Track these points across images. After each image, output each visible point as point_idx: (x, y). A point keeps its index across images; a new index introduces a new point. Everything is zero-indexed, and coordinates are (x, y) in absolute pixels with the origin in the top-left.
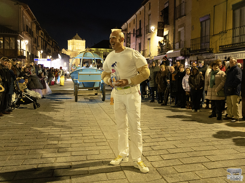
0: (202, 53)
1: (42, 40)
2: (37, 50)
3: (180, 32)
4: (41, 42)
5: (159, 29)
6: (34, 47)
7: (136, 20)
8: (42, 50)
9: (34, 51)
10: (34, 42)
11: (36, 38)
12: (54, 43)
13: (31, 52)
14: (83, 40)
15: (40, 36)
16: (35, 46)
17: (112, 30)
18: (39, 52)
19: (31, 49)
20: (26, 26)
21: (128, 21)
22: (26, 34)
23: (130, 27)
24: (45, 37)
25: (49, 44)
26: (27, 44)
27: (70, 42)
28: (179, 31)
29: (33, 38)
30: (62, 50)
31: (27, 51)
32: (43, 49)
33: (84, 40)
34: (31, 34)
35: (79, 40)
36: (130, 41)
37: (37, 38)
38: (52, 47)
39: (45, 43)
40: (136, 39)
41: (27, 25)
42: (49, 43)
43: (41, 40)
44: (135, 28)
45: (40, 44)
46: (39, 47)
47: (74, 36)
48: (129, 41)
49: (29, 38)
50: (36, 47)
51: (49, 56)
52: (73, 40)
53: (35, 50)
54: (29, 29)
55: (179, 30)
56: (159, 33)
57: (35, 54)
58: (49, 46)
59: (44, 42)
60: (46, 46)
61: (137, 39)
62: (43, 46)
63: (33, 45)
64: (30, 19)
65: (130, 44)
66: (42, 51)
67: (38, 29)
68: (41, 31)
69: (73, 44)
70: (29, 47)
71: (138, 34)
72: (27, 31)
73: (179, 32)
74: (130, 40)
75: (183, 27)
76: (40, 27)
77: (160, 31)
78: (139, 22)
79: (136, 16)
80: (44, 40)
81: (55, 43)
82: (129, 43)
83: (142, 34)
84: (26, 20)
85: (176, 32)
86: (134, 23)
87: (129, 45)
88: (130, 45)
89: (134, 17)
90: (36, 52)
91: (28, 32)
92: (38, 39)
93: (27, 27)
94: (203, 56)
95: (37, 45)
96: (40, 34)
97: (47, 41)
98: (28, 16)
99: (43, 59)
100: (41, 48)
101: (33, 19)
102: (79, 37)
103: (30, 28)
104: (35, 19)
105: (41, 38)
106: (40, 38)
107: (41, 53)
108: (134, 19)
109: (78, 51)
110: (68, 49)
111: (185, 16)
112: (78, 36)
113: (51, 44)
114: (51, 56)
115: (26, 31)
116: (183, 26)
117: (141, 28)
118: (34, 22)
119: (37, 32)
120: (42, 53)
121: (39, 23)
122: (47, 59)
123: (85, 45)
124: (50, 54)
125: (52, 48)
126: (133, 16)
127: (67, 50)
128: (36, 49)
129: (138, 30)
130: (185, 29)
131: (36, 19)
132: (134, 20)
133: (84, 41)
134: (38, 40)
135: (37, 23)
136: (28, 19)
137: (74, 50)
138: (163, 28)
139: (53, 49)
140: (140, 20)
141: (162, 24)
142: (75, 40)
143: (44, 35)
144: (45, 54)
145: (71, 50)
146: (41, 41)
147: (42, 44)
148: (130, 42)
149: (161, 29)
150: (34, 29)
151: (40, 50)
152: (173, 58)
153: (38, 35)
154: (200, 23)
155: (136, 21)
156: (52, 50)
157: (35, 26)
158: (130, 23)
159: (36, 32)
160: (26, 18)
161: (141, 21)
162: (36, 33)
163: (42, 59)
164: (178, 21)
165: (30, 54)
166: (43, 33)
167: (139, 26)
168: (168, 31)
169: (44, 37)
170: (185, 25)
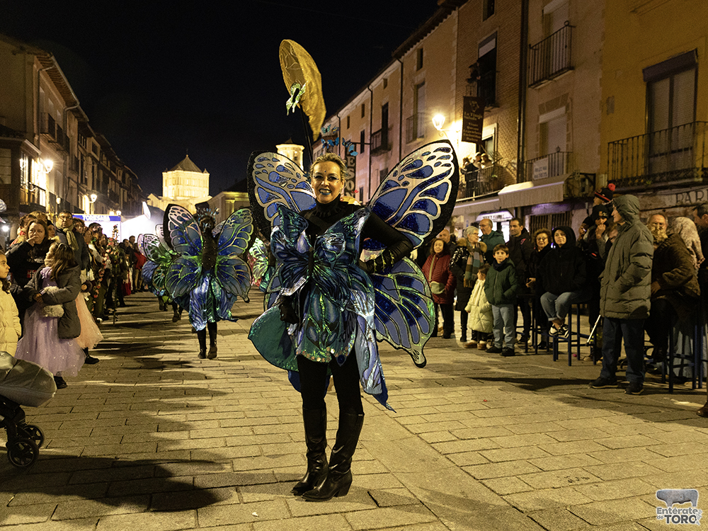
0: (656, 190)
1: (95, 166)
2: (80, 191)
3: (544, 125)
4: (91, 169)
5: (467, 118)
6: (72, 183)
7: (368, 107)
8: (95, 193)
9: (72, 193)
10: (72, 170)
11: (76, 159)
12: (127, 176)
13: (63, 196)
14: (203, 172)
15: (90, 155)
16: (75, 179)
17: (277, 146)
18: (85, 198)
19: (63, 190)
20: (47, 118)
21: (341, 113)
22: (49, 142)
23: (348, 127)
24: (105, 158)
25: (115, 177)
26: (50, 170)
27: (168, 177)
28: (540, 122)
29: (68, 157)
30: (149, 197)
31: (50, 193)
32: (98, 190)
33: (205, 171)
34: (61, 144)
35: (192, 172)
36: (353, 165)
37: (80, 159)
38: (121, 186)
39: (104, 175)
40: (370, 159)
41: (50, 117)
42: (115, 175)
43: (93, 163)
44: (365, 128)
45: (89, 176)
46: (86, 184)
47: (178, 163)
48: (351, 164)
49: (56, 155)
50: (77, 183)
51: (115, 212)
52: (176, 171)
53: (75, 191)
54: (56, 128)
55: (543, 119)
56: (471, 130)
57: (74, 204)
58: (114, 182)
59: (101, 172)
60: (106, 182)
61: (373, 158)
62: (98, 182)
63: (69, 178)
64: (61, 103)
65: (355, 172)
66: (94, 197)
67: (83, 132)
68: (91, 141)
69: (177, 182)
70: (55, 180)
71: (379, 143)
72: (51, 132)
73: (541, 124)
74: (355, 161)
75: (563, 109)
76: (89, 127)
77: (471, 126)
78: (381, 110)
79: (370, 92)
80: (100, 167)
81: (131, 175)
82: (353, 170)
83: (392, 142)
84: (47, 102)
85: (532, 127)
86: (363, 115)
87: (353, 176)
88: (355, 177)
89: (363, 96)
90: (78, 197)
91: (54, 137)
92: (85, 163)
93: (51, 121)
94: (662, 197)
95: (80, 177)
96: (89, 149)
97: (109, 169)
98: (55, 93)
99: (99, 215)
100: (93, 188)
101: (69, 103)
102: (192, 165)
103: (61, 126)
104: (76, 102)
105: (93, 159)
106: (90, 159)
107: (91, 200)
108: (361, 102)
109: (191, 201)
110: (162, 196)
111: (570, 71)
112: (191, 161)
113: (120, 178)
114: (120, 210)
115: (49, 131)
116: (561, 106)
117: (389, 125)
118: (71, 110)
119: (82, 141)
120: (94, 201)
121: (85, 116)
122: (108, 215)
123: (208, 186)
124: (117, 204)
125: (122, 189)
126: (359, 97)
127: (160, 199)
128: (79, 189)
129: (375, 133)
130: (569, 115)
131: (78, 103)
132: (363, 106)
133: (206, 176)
134: (84, 165)
135: (82, 116)
136: (54, 100)
137: (178, 198)
138: (479, 117)
139: (126, 193)
140: (383, 104)
141: (476, 106)
142: (182, 171)
143: (101, 152)
144: (104, 205)
145: (173, 198)
146: (93, 167)
147: (96, 177)
148: (354, 168)
149: (473, 119)
150: (72, 131)
151: (88, 192)
152: (516, 209)
153: (84, 150)
154: (645, 87)
155: (370, 107)
156: (123, 194)
157: (74, 124)
158: (348, 118)
159: (78, 140)
160: (49, 95)
161: (389, 105)
162: (78, 144)
163: (96, 215)
164: (539, 89)
165: (58, 201)
166: (98, 145)
167: (381, 123)
168: (495, 125)
169: (101, 157)
170: (569, 101)
